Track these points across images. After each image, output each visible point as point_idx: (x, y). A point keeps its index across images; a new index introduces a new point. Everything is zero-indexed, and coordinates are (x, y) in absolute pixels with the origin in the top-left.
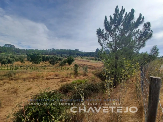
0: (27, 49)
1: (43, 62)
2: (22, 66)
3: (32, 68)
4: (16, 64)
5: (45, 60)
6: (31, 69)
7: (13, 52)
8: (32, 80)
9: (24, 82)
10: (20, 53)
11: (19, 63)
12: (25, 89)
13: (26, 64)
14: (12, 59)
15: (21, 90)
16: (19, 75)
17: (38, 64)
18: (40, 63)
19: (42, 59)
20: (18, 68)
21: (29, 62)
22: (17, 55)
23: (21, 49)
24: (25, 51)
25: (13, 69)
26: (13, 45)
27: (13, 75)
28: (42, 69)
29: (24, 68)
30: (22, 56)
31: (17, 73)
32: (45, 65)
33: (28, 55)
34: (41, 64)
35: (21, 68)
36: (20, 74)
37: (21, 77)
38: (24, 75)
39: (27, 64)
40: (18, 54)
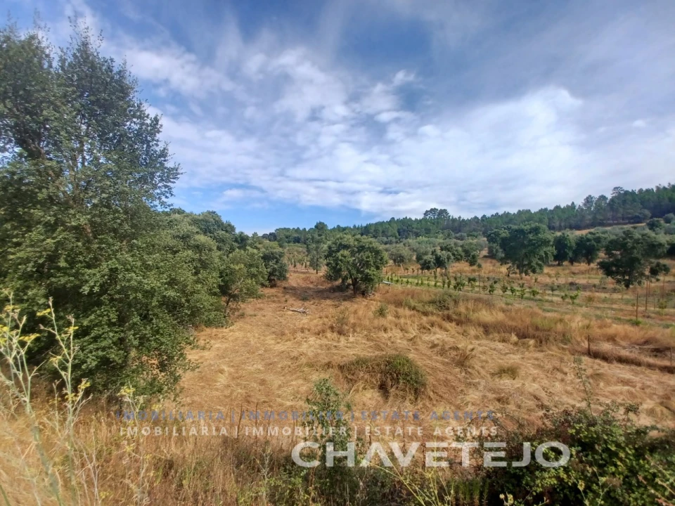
0: (484, 216)
1: (559, 265)
2: (474, 280)
3: (513, 291)
4: (455, 269)
5: (571, 254)
6: (509, 293)
7: (446, 232)
8: (514, 338)
9: (484, 336)
10: (463, 234)
11: (464, 266)
12: (492, 366)
13: (487, 272)
14: (444, 252)
15: (480, 364)
16: (467, 309)
17: (534, 271)
18: (546, 270)
19: (551, 250)
20: (463, 285)
21: (498, 264)
22: (455, 240)
23: (466, 219)
24: (477, 222)
25: (449, 287)
26: (445, 211)
27: (451, 305)
28: (559, 299)
29: (482, 284)
30: (471, 244)
31: (463, 300)
32: (570, 280)
33: (491, 239)
34: (550, 276)
35: (473, 287)
36: (470, 305)
37: (474, 316)
38: (484, 312)
39: (489, 272)
40: (458, 235)
